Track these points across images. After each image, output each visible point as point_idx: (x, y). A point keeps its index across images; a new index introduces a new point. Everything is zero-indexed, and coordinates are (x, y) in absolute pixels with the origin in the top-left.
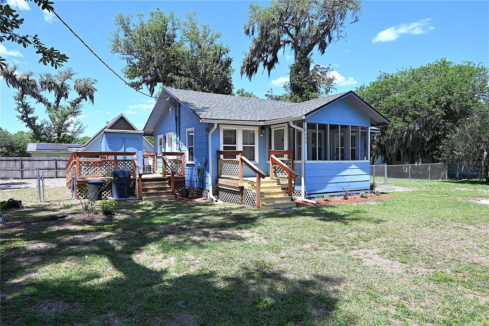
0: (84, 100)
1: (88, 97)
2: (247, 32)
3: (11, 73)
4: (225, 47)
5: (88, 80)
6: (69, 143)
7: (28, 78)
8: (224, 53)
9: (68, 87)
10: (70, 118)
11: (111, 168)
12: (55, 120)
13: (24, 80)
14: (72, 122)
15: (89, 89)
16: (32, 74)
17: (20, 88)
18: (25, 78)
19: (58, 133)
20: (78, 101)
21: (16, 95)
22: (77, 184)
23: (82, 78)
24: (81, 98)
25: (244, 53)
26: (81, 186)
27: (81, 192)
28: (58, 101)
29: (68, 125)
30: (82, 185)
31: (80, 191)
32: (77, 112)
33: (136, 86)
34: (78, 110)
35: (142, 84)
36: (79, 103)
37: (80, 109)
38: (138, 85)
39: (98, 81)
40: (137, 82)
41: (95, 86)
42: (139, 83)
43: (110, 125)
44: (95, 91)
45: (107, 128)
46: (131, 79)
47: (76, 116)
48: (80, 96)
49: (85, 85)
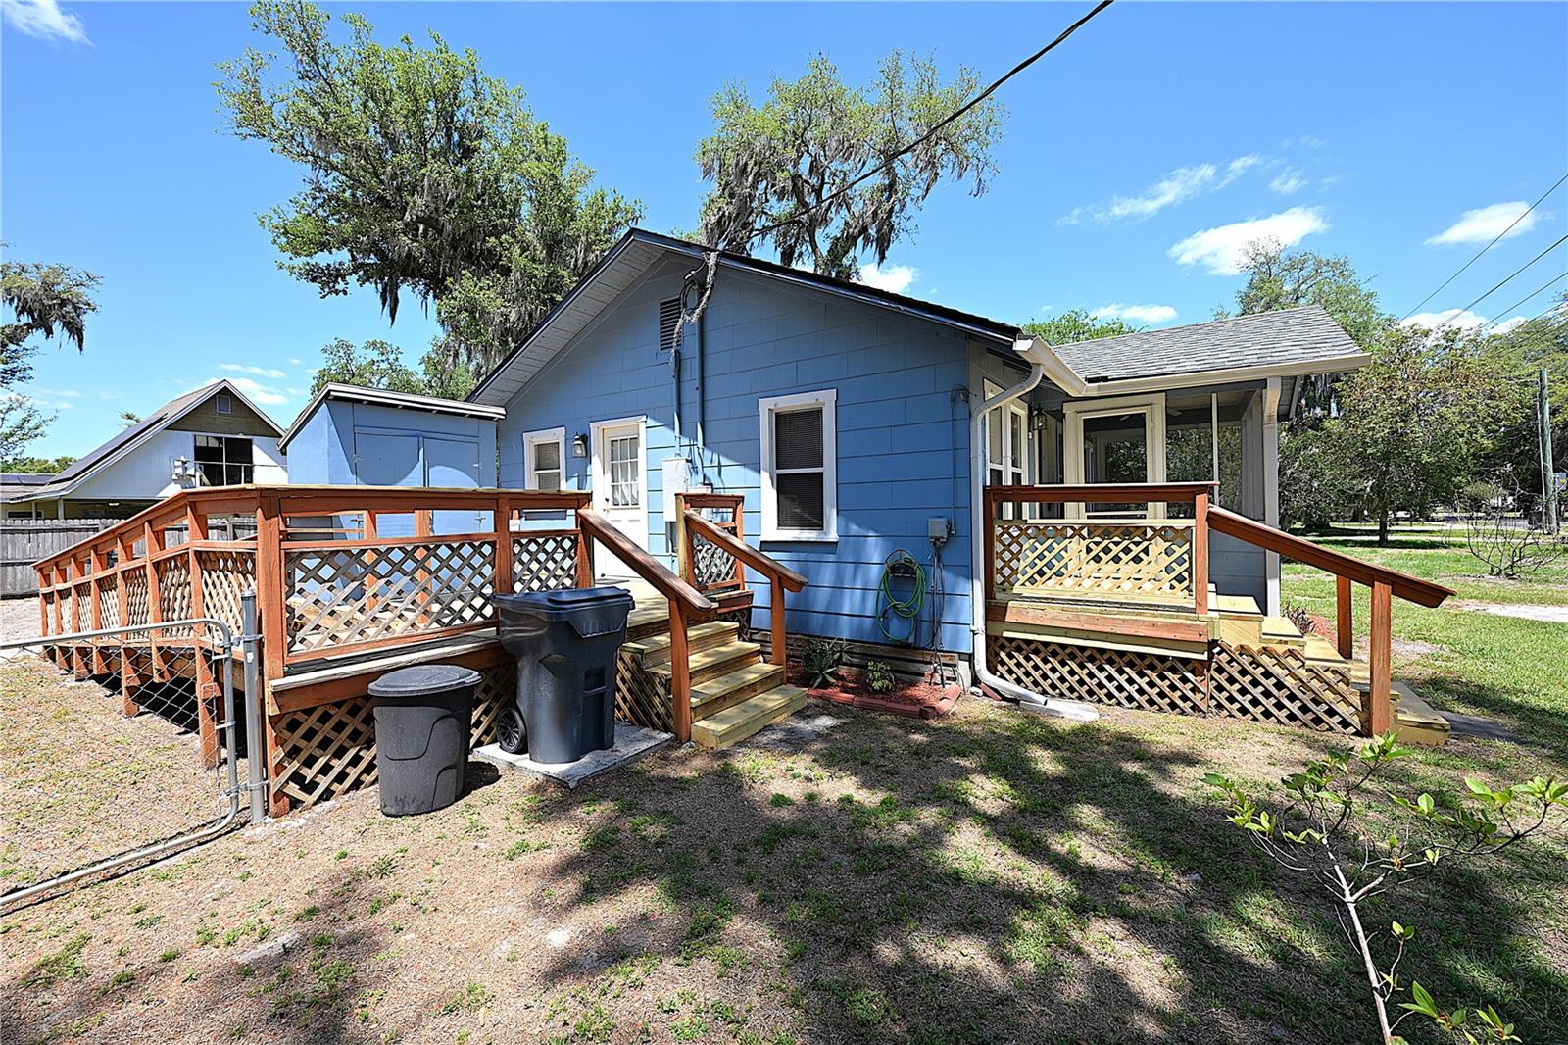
0: (39, 333)
1: (57, 326)
5: (60, 270)
11: (478, 581)
15: (62, 300)
20: (16, 335)
22: (272, 709)
23: (29, 263)
24: (30, 327)
26: (300, 716)
27: (303, 755)
30: (308, 712)
31: (293, 753)
32: (10, 370)
33: (324, 279)
34: (15, 365)
35: (350, 274)
36: (20, 343)
37: (27, 360)
38: (331, 275)
39: (100, 281)
40: (329, 265)
41: (88, 294)
42: (338, 270)
43: (174, 413)
44: (90, 311)
45: (164, 424)
46: (297, 254)
47: (7, 383)
48: (25, 319)
49: (47, 287)
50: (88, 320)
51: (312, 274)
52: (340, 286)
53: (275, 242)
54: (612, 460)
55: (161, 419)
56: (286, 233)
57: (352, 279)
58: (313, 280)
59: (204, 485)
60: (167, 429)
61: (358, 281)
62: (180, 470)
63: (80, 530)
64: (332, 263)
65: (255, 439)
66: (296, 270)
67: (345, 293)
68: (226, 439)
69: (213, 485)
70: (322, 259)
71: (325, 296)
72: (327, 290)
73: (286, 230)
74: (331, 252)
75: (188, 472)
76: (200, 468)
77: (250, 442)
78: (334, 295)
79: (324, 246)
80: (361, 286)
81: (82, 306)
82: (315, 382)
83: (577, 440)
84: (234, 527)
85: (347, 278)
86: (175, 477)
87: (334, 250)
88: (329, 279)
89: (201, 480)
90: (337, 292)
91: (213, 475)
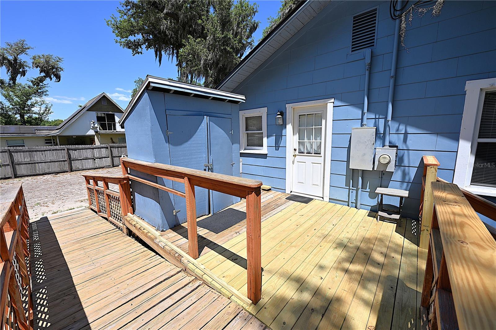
0: (48, 79)
1: (52, 76)
5: (50, 56)
6: (37, 124)
9: (25, 64)
10: (34, 98)
12: (13, 100)
14: (36, 103)
15: (53, 67)
19: (20, 114)
20: (41, 80)
23: (40, 55)
24: (45, 77)
28: (13, 79)
29: (33, 105)
32: (42, 92)
33: (133, 47)
34: (43, 90)
35: (143, 44)
36: (43, 82)
37: (46, 89)
38: (135, 45)
39: (62, 59)
40: (135, 40)
41: (60, 65)
42: (138, 43)
43: (89, 105)
44: (61, 71)
45: (86, 109)
46: (122, 37)
47: (42, 96)
48: (43, 74)
49: (47, 62)
50: (61, 73)
51: (129, 45)
52: (139, 50)
53: (113, 32)
54: (299, 127)
55: (85, 107)
56: (117, 28)
57: (144, 46)
58: (129, 48)
59: (101, 130)
60: (87, 111)
61: (146, 48)
62: (92, 125)
63: (59, 150)
64: (136, 39)
65: (115, 113)
66: (122, 43)
67: (141, 53)
68: (106, 114)
69: (104, 130)
70: (132, 38)
71: (134, 55)
72: (135, 52)
73: (117, 26)
74: (135, 36)
75: (95, 126)
76: (99, 124)
77: (114, 115)
78: (137, 54)
79: (132, 33)
80: (147, 50)
81: (59, 69)
82: (132, 94)
83: (279, 115)
84: (111, 147)
85: (142, 46)
86: (91, 127)
87: (136, 35)
88: (135, 47)
89: (100, 129)
90: (138, 53)
91: (103, 127)
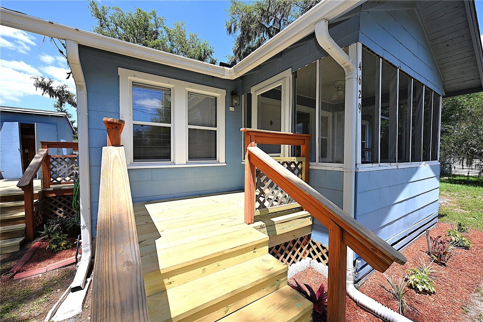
2: (230, 29)
3: (48, 85)
4: (209, 48)
7: (63, 90)
8: (208, 55)
13: (60, 92)
16: (66, 86)
17: (58, 98)
18: (60, 90)
21: (56, 103)
25: (228, 56)
